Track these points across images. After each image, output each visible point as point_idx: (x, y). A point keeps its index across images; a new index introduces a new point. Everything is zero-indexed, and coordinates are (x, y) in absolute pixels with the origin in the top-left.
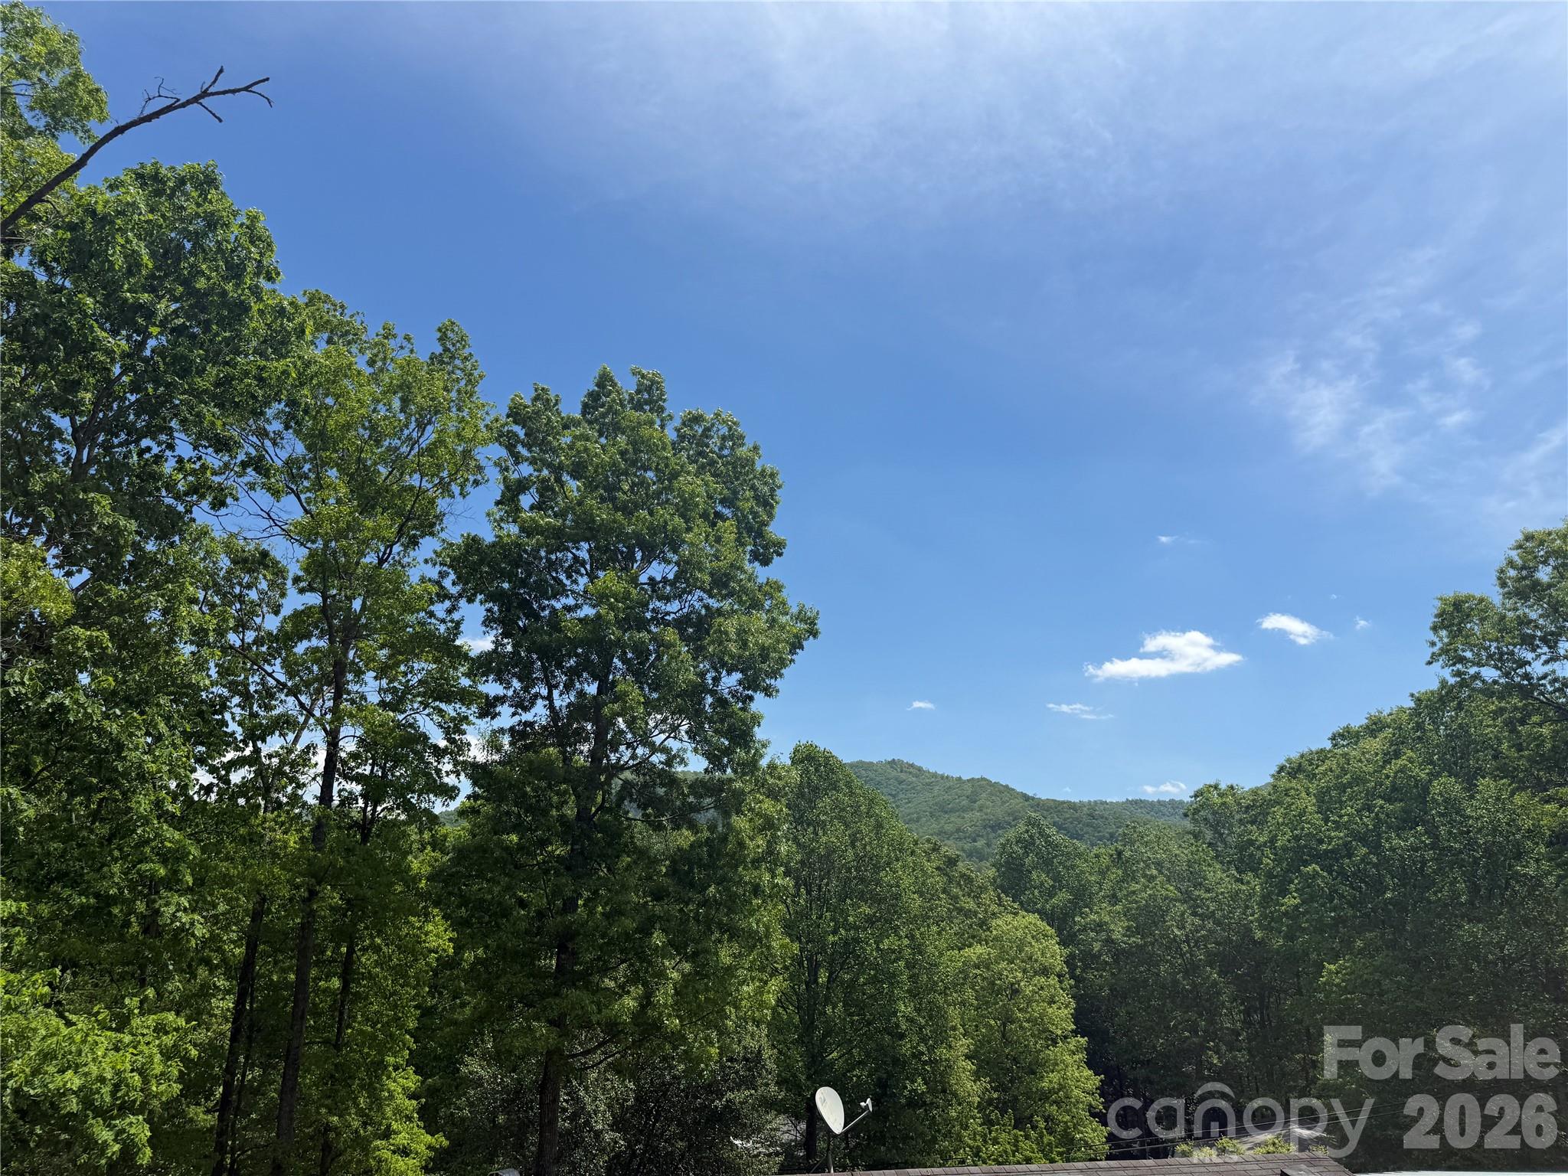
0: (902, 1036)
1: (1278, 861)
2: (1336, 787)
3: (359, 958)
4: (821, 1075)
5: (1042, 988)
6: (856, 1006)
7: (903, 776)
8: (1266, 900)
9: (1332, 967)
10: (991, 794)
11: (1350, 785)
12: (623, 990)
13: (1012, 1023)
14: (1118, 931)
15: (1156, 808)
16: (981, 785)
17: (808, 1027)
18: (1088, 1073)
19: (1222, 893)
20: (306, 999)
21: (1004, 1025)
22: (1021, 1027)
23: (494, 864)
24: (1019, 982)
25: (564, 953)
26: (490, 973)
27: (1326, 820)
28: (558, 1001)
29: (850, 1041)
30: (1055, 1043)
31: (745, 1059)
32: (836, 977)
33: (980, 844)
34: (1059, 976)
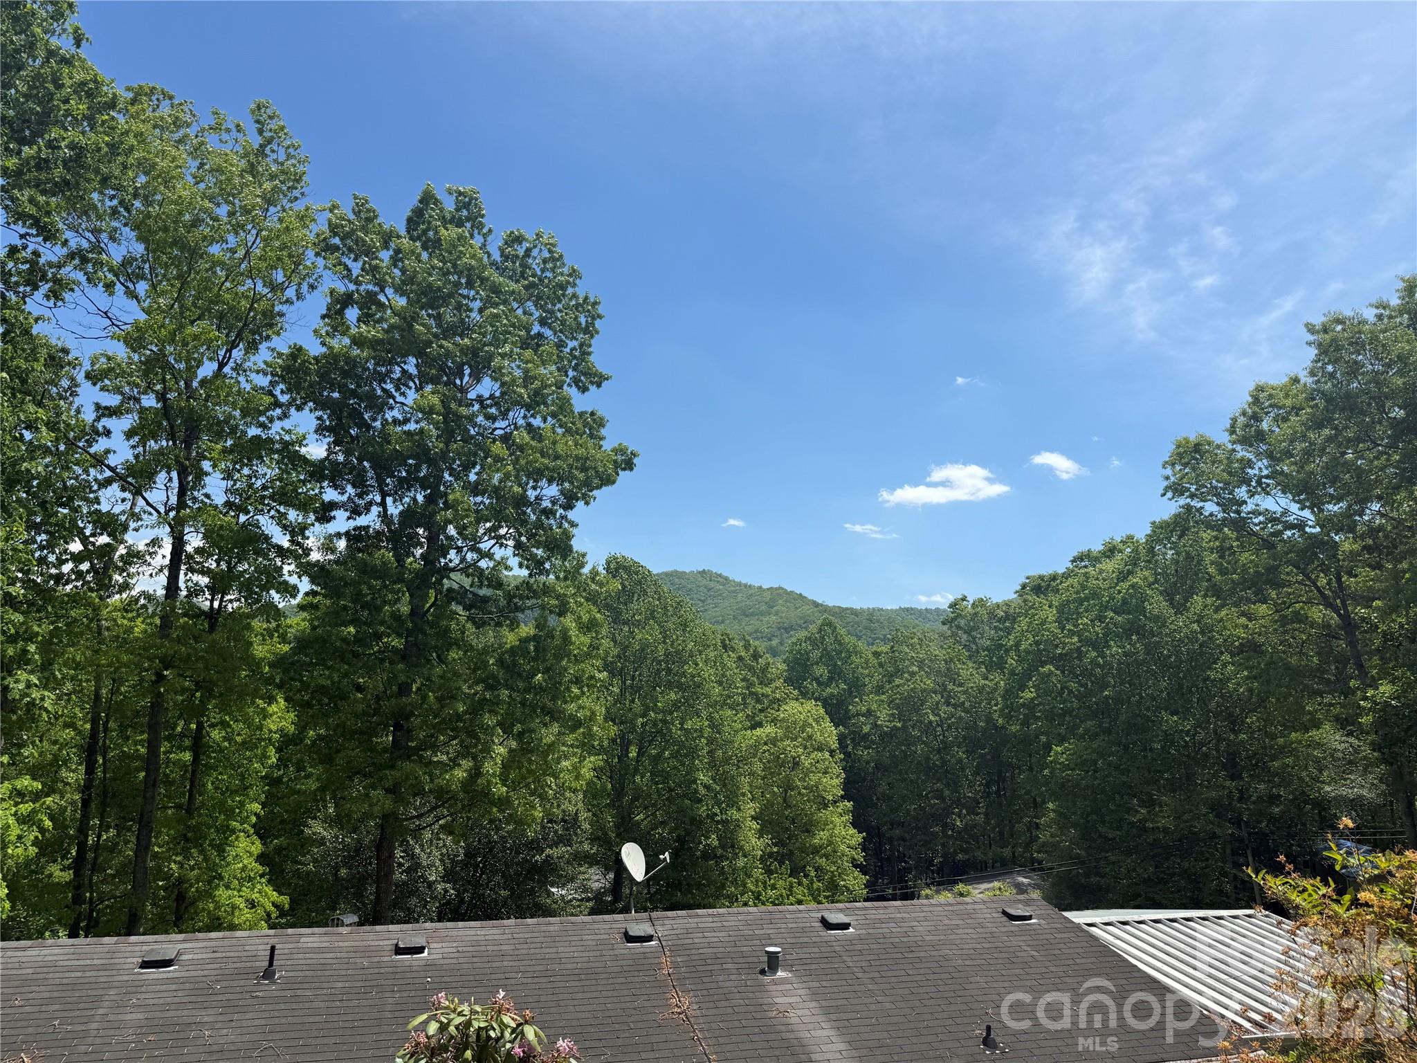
0: (700, 801)
1: (1020, 660)
2: (1075, 600)
3: (208, 734)
4: (628, 833)
5: (818, 762)
6: (662, 776)
7: (712, 584)
8: (1008, 693)
9: (1059, 749)
10: (786, 601)
11: (1087, 599)
12: (454, 763)
13: (792, 790)
14: (883, 715)
15: (924, 614)
16: (778, 593)
17: (619, 792)
18: (852, 831)
19: (972, 688)
20: (157, 769)
21: (786, 792)
22: (799, 793)
23: (334, 653)
24: (799, 756)
25: (399, 731)
26: (330, 748)
27: (1063, 629)
28: (393, 773)
29: (654, 805)
30: (826, 806)
31: (563, 820)
32: (645, 752)
33: (775, 642)
34: (832, 753)
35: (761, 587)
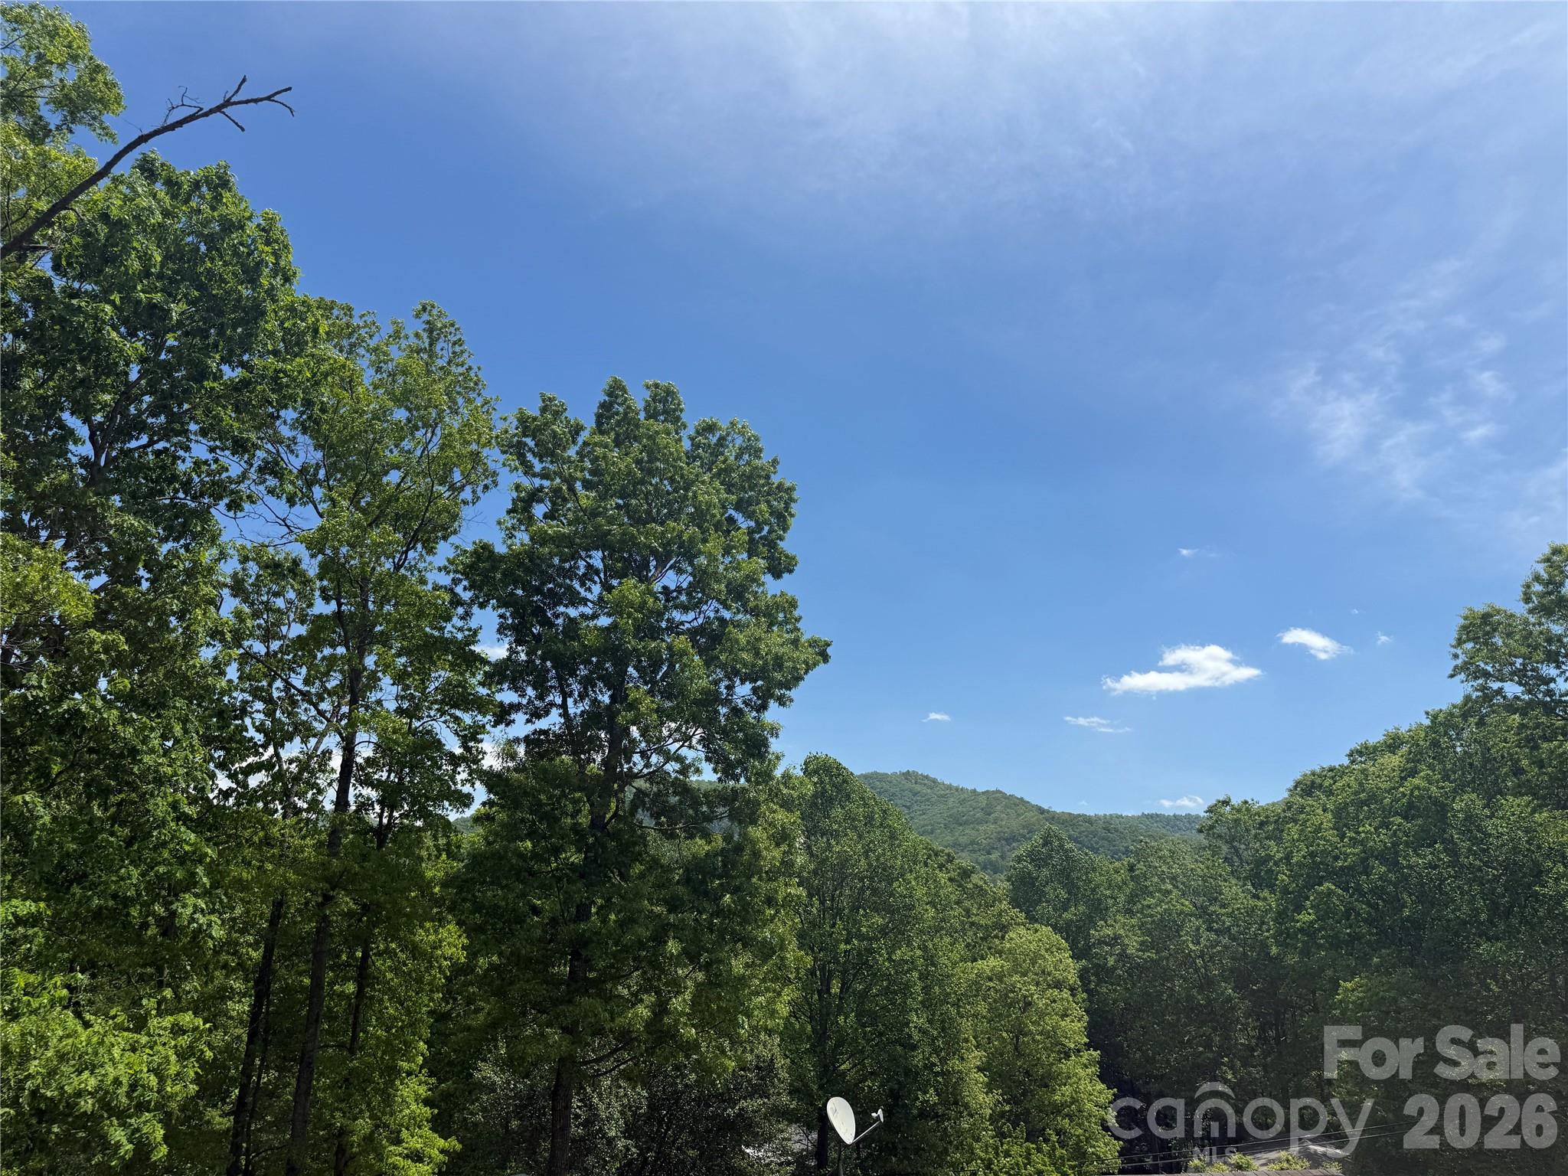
0: (914, 1048)
1: (1294, 877)
2: (1352, 802)
3: (373, 963)
4: (833, 1085)
5: (1054, 1001)
6: (869, 1017)
7: (918, 788)
8: (1281, 916)
9: (1349, 985)
10: (1006, 807)
11: (1367, 802)
12: (636, 999)
13: (1025, 1035)
14: (1132, 944)
15: (1174, 822)
16: (995, 798)
17: (821, 1035)
18: (1100, 1086)
19: (1238, 909)
20: (321, 1003)
21: (1017, 1038)
22: (1034, 1040)
23: (510, 871)
24: (1032, 995)
25: (577, 960)
26: (503, 980)
27: (1342, 837)
28: (571, 1009)
29: (862, 1051)
30: (1067, 1057)
31: (758, 1067)
32: (849, 987)
33: (994, 856)
34: (1072, 990)
35: (975, 790)
